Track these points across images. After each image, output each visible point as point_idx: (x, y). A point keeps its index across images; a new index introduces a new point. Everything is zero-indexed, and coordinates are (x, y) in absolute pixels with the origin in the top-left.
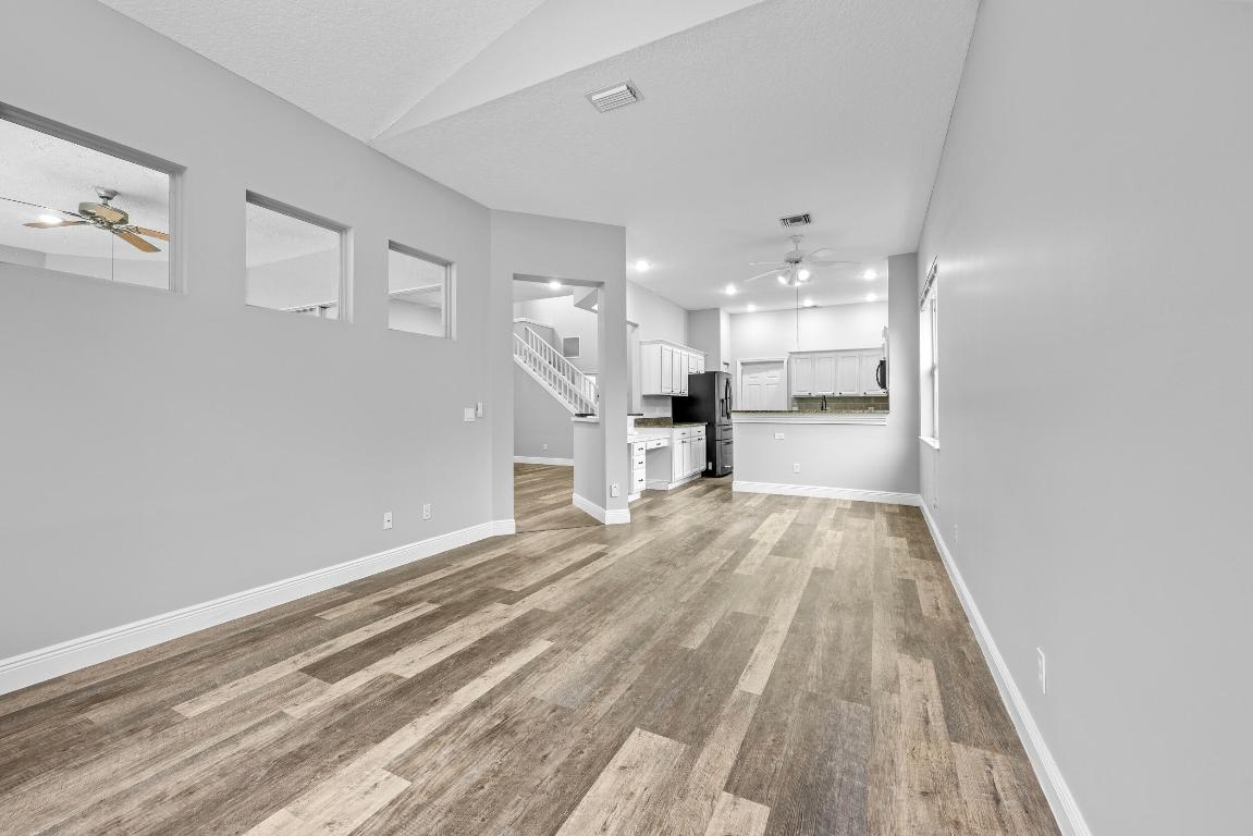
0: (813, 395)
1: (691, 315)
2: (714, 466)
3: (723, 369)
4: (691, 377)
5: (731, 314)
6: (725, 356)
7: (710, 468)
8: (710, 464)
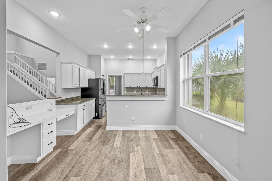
0: (132, 87)
1: (90, 57)
2: (98, 115)
3: (102, 77)
4: (89, 80)
5: (105, 59)
6: (103, 73)
7: (97, 115)
8: (97, 114)
